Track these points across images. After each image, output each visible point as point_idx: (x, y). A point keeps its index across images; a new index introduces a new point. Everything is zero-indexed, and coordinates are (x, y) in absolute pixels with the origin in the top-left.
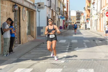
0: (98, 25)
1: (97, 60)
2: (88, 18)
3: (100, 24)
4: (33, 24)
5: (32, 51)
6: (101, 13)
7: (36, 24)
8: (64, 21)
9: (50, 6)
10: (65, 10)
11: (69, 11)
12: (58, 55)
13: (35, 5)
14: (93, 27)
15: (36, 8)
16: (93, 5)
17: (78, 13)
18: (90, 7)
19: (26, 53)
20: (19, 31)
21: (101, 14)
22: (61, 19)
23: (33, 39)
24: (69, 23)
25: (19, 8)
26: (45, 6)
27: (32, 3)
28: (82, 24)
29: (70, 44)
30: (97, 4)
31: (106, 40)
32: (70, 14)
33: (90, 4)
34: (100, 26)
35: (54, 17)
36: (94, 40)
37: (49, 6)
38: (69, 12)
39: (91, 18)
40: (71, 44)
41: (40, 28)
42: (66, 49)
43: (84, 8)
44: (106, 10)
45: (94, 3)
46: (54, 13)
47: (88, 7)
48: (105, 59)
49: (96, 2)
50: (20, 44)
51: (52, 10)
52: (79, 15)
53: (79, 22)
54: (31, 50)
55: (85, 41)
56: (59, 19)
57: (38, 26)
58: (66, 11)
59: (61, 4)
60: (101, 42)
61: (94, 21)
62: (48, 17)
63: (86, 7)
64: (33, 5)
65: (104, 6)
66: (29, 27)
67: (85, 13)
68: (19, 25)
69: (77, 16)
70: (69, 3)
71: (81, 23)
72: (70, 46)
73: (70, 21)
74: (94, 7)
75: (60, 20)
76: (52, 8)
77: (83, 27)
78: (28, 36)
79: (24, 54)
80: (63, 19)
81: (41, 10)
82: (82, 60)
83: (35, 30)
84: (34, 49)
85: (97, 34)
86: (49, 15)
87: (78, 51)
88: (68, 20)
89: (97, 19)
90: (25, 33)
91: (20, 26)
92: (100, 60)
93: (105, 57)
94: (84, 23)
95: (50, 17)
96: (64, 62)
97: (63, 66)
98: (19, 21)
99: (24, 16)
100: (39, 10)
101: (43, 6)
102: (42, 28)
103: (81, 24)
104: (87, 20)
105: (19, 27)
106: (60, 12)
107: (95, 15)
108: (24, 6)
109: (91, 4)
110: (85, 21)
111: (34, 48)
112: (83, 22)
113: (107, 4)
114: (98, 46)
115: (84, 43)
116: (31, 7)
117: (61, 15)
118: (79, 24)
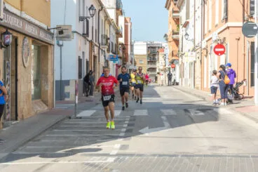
0: (198, 74)
1: (191, 156)
2: (174, 58)
3: (202, 73)
4: (47, 74)
5: (42, 136)
6: (204, 46)
7: (53, 74)
8: (118, 66)
9: (85, 32)
10: (121, 40)
11: (129, 43)
12: (102, 144)
13: (52, 31)
14: (185, 80)
15: (53, 37)
16: (184, 29)
17: (152, 47)
18: (177, 34)
19: (30, 140)
20: (14, 92)
21: (204, 49)
22: (111, 63)
23: (46, 108)
24: (130, 70)
25: (16, 40)
26: (75, 34)
27: (45, 26)
28: (162, 73)
29: (130, 120)
30: (194, 26)
31: (215, 109)
32: (132, 50)
33: (178, 26)
34: (202, 78)
35: (95, 57)
36: (186, 110)
37: (84, 34)
38: (129, 47)
39: (180, 59)
40: (134, 119)
41: (61, 84)
42: (120, 132)
43: (166, 35)
44: (214, 39)
45: (186, 25)
46: (96, 49)
47: (174, 33)
48: (209, 153)
49: (191, 21)
50: (16, 119)
51: (91, 42)
52: (153, 52)
53: (154, 69)
54: (40, 134)
55: (166, 112)
56: (107, 62)
57: (57, 78)
58: (122, 44)
59: (112, 29)
60: (202, 114)
61: (187, 66)
62: (81, 58)
63: (168, 34)
64: (48, 31)
65: (210, 31)
66: (37, 82)
67: (168, 48)
68: (14, 77)
69: (149, 55)
70: (129, 24)
71: (158, 71)
72: (129, 125)
73: (132, 67)
74: (187, 34)
75: (108, 65)
76: (90, 38)
77: (162, 81)
78: (34, 101)
79: (25, 143)
80: (117, 62)
81: (64, 42)
82: (154, 155)
83: (50, 89)
84: (47, 132)
85: (195, 95)
86: (83, 53)
87: (147, 134)
88: (129, 63)
89: (195, 62)
90: (28, 95)
91: (17, 80)
92: (197, 156)
93: (209, 150)
94: (165, 70)
95: (87, 57)
96: (115, 161)
97: (111, 170)
98: (14, 68)
99: (26, 58)
100: (61, 43)
101: (70, 33)
102: (67, 83)
103: (159, 73)
104: (172, 63)
105: (14, 80)
106: (109, 46)
107: (190, 52)
108: (26, 35)
109: (181, 27)
110: (167, 66)
111: (46, 130)
112: (162, 68)
113: (216, 26)
114: (194, 122)
115: (163, 117)
116: (42, 36)
117: (111, 54)
118: (153, 73)
